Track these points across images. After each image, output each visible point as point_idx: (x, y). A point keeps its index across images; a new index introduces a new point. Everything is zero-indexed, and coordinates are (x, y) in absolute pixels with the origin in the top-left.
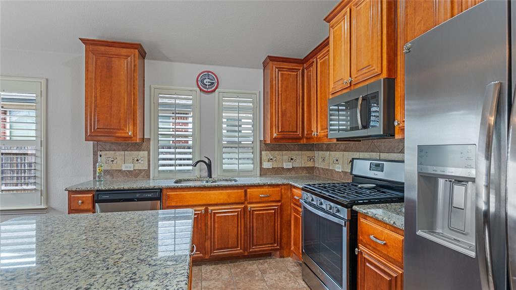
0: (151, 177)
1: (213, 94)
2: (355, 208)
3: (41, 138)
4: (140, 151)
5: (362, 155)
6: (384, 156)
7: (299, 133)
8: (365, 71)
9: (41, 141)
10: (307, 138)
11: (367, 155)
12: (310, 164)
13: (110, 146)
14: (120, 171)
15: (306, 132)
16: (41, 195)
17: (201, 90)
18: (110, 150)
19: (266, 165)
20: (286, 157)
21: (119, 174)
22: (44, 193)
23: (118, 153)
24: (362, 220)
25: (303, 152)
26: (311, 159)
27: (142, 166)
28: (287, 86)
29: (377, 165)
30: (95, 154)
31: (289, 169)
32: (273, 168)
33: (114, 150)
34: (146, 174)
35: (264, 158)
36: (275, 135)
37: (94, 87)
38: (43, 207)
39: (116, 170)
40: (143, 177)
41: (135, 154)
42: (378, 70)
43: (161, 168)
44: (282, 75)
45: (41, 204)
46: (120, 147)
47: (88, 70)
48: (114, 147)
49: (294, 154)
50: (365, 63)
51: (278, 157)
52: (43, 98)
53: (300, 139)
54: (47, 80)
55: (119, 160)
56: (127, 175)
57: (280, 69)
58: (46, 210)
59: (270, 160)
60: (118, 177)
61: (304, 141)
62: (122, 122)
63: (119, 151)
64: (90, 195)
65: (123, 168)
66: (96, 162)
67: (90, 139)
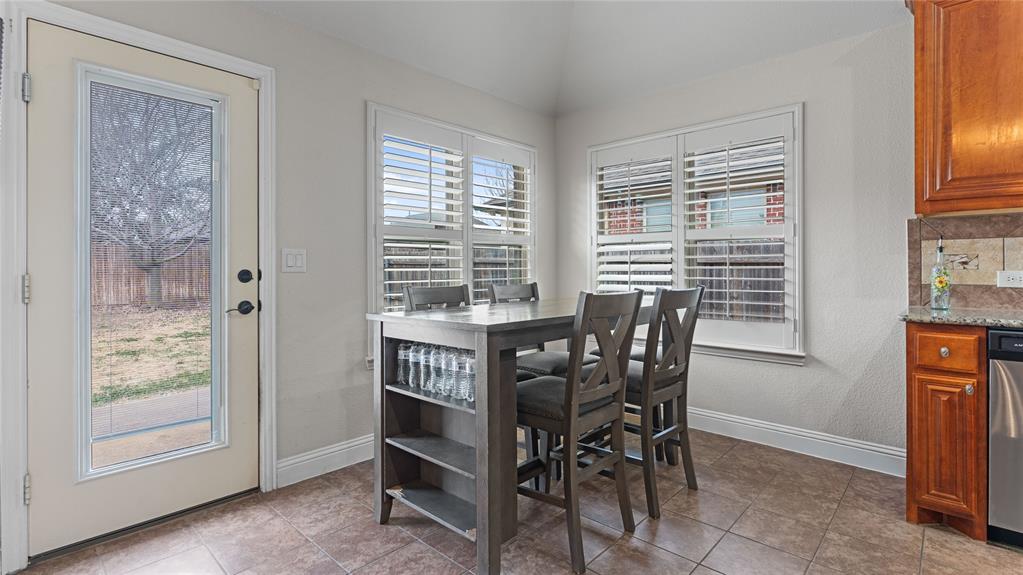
3: (794, 219)
9: (795, 225)
13: (957, 227)
14: (989, 289)
16: (795, 330)
18: (959, 236)
21: (986, 296)
22: (800, 326)
23: (981, 243)
30: (914, 247)
33: (970, 236)
37: (941, 82)
38: (797, 352)
39: (976, 286)
45: (794, 348)
46: (988, 228)
47: (923, 49)
52: (796, 142)
54: (804, 104)
55: (985, 261)
56: (1011, 300)
58: (803, 360)
60: (982, 305)
63: (985, 236)
64: (972, 338)
65: (1000, 282)
66: (915, 268)
67: (928, 207)
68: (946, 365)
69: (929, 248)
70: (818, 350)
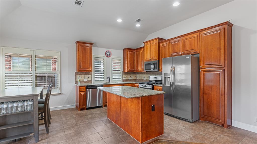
0: (93, 83)
1: (110, 58)
2: (153, 85)
4: (89, 75)
5: (151, 75)
6: (156, 75)
7: (134, 69)
8: (154, 58)
9: (59, 72)
10: (136, 71)
11: (152, 75)
12: (135, 78)
14: (83, 81)
15: (136, 69)
17: (106, 56)
18: (80, 75)
19: (124, 79)
20: (129, 76)
22: (60, 88)
24: (155, 87)
25: (134, 75)
26: (136, 77)
27: (90, 79)
28: (131, 57)
29: (155, 77)
30: (76, 76)
31: (130, 80)
32: (126, 79)
33: (81, 75)
34: (91, 81)
35: (124, 76)
36: (128, 70)
38: (60, 93)
40: (90, 83)
41: (88, 76)
42: (156, 58)
43: (95, 80)
44: (130, 53)
48: (81, 74)
49: (131, 75)
50: (153, 56)
51: (127, 76)
53: (134, 71)
54: (61, 52)
55: (83, 78)
56: (85, 82)
57: (129, 52)
59: (125, 77)
60: (83, 83)
61: (135, 72)
62: (89, 66)
63: (83, 75)
64: (85, 87)
65: (84, 80)
66: (76, 79)
67: (79, 71)
68: (83, 91)
69: (77, 76)
70: (63, 92)
